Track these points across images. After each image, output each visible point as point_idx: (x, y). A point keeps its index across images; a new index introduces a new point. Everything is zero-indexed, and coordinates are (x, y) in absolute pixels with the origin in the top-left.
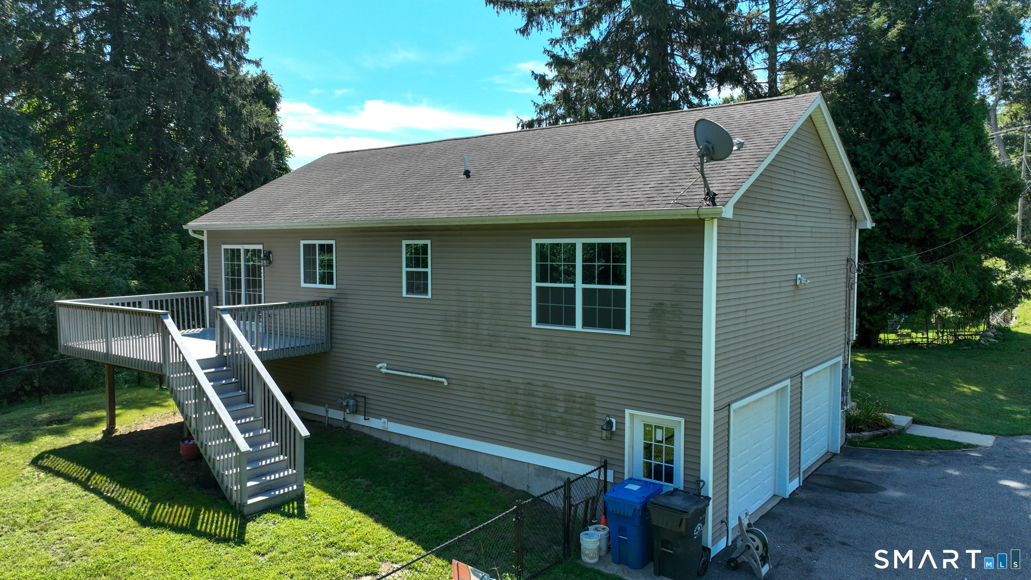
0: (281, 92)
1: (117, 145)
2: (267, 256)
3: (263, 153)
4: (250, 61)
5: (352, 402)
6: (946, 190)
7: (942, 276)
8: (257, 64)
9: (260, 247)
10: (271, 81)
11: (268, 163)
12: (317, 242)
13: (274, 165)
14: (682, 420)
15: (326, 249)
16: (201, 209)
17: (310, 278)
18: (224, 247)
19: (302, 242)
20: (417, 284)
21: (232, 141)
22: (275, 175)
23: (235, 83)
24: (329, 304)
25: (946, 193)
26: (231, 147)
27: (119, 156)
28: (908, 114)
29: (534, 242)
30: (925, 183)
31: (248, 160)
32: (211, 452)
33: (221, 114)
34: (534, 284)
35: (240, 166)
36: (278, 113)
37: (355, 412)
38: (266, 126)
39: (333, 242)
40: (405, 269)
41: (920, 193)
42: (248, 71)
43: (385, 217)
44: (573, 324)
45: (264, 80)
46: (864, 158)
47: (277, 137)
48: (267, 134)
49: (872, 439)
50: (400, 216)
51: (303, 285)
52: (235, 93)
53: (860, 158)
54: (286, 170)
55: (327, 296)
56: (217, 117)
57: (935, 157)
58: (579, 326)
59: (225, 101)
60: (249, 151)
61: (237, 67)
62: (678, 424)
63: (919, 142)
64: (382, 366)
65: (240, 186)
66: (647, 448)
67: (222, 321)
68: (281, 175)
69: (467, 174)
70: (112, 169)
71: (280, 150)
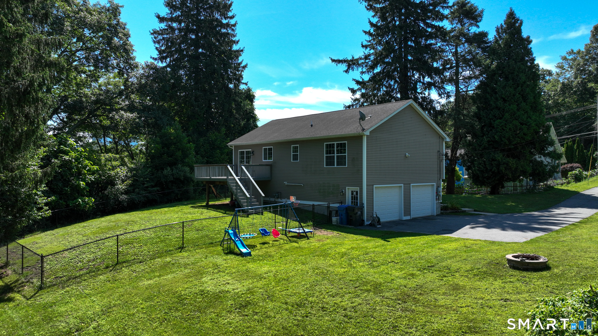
0: (255, 95)
1: (197, 119)
2: (253, 152)
3: (248, 120)
4: (243, 83)
5: (277, 194)
6: (510, 128)
7: (510, 163)
8: (246, 84)
9: (251, 150)
10: (251, 91)
11: (250, 124)
12: (268, 147)
13: (252, 125)
14: (359, 188)
15: (270, 149)
16: (227, 141)
17: (265, 159)
18: (239, 151)
19: (263, 148)
20: (295, 157)
21: (237, 116)
22: (253, 129)
23: (239, 93)
24: (271, 166)
25: (510, 129)
26: (236, 118)
27: (198, 123)
28: (499, 99)
29: (325, 143)
30: (502, 126)
31: (242, 123)
32: (240, 200)
33: (234, 106)
34: (325, 155)
35: (240, 125)
36: (254, 104)
37: (278, 198)
38: (250, 109)
39: (272, 147)
40: (292, 154)
41: (501, 130)
42: (242, 87)
43: (287, 138)
44: (334, 165)
45: (249, 90)
46: (483, 116)
47: (253, 114)
48: (250, 113)
49: (450, 213)
50: (291, 138)
51: (263, 161)
52: (239, 97)
53: (482, 117)
54: (257, 126)
55: (270, 163)
56: (232, 107)
57: (507, 115)
58: (336, 166)
59: (235, 101)
60: (243, 119)
61: (238, 86)
62: (357, 189)
63: (504, 109)
64: (286, 183)
65: (239, 133)
66: (352, 197)
67: (242, 168)
68: (255, 128)
69: (312, 126)
70: (196, 127)
71: (255, 119)
